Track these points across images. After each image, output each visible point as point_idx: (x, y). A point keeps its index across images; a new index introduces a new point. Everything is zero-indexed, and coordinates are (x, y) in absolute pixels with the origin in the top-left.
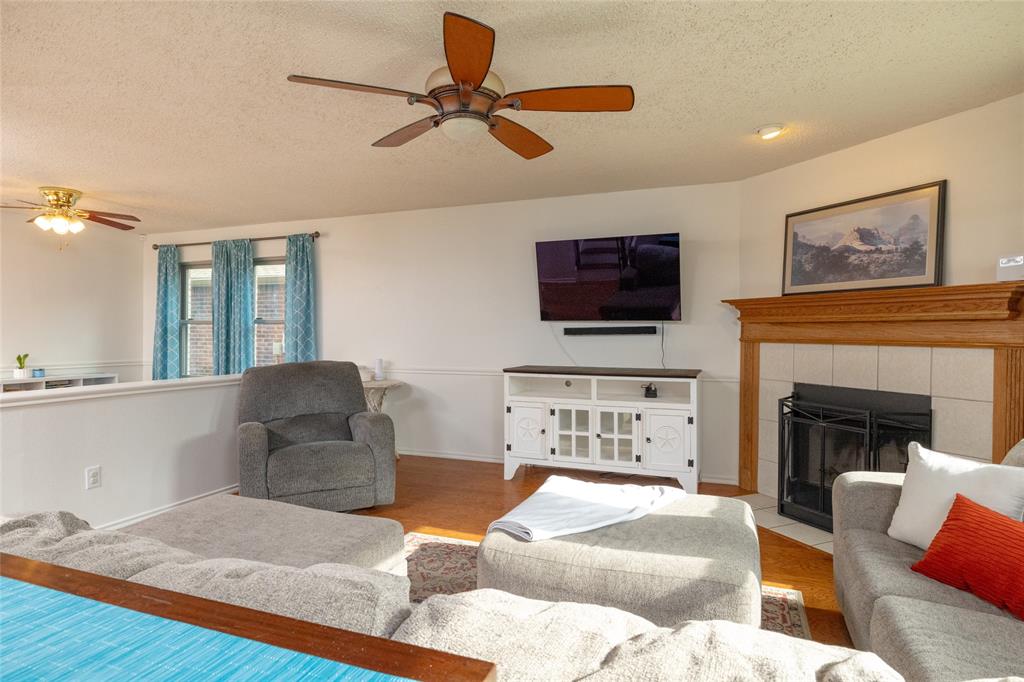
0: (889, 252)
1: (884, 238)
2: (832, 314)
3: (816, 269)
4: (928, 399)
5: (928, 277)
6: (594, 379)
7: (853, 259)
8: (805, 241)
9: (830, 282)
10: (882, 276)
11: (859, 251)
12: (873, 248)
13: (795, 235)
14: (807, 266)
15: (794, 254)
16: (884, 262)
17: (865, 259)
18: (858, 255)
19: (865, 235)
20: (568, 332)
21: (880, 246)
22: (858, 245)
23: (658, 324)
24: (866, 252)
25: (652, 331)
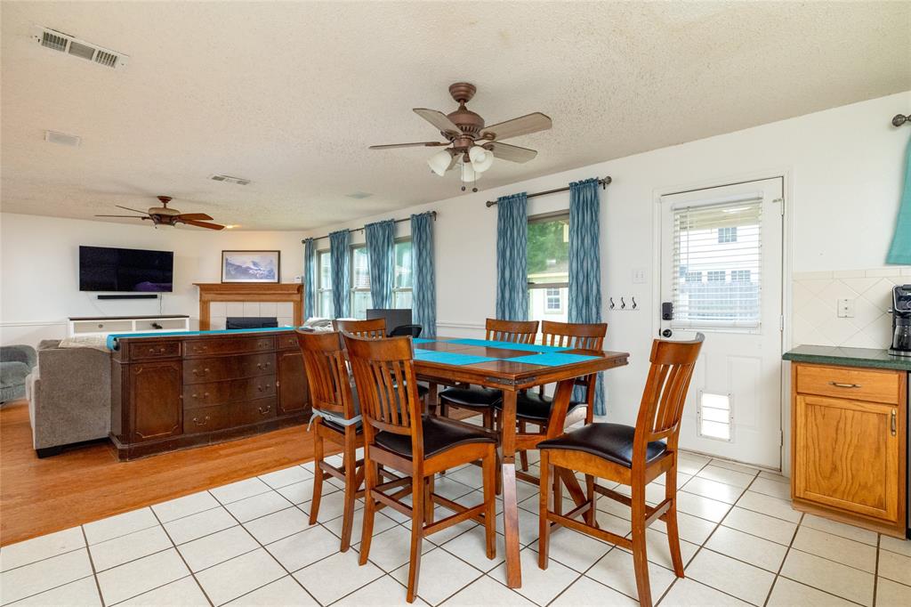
0: (263, 270)
1: (261, 266)
3: (235, 273)
4: (276, 319)
5: (276, 281)
6: (134, 321)
7: (251, 271)
8: (230, 262)
10: (261, 278)
11: (253, 269)
12: (257, 268)
13: (227, 260)
15: (226, 266)
16: (262, 274)
17: (255, 272)
20: (100, 297)
21: (260, 268)
22: (252, 267)
23: (158, 294)
24: (255, 269)
25: (155, 297)
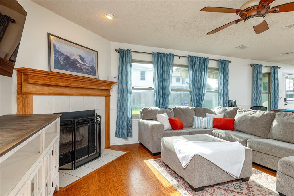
0: (88, 66)
1: (87, 61)
2: (77, 84)
3: (66, 64)
5: (97, 77)
7: (78, 65)
8: (59, 50)
9: (71, 71)
11: (80, 63)
12: (84, 63)
13: (54, 45)
14: (61, 62)
15: (55, 54)
16: (87, 69)
17: (82, 66)
18: (80, 64)
19: (81, 58)
21: (85, 64)
24: (82, 64)
